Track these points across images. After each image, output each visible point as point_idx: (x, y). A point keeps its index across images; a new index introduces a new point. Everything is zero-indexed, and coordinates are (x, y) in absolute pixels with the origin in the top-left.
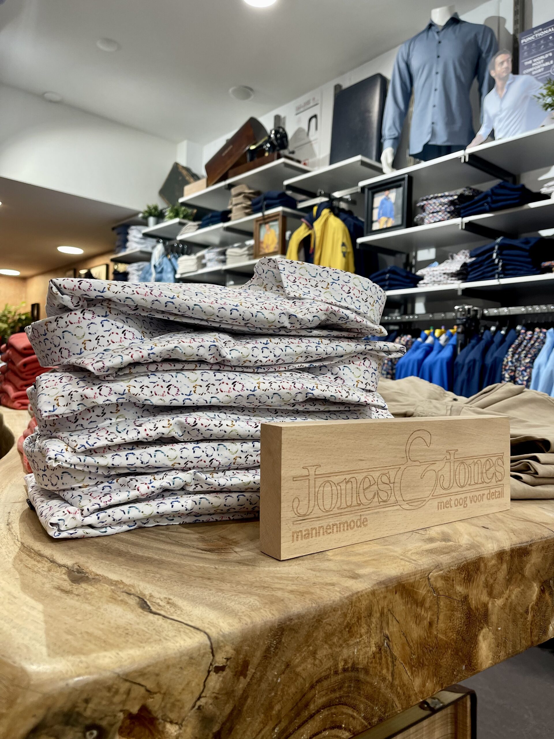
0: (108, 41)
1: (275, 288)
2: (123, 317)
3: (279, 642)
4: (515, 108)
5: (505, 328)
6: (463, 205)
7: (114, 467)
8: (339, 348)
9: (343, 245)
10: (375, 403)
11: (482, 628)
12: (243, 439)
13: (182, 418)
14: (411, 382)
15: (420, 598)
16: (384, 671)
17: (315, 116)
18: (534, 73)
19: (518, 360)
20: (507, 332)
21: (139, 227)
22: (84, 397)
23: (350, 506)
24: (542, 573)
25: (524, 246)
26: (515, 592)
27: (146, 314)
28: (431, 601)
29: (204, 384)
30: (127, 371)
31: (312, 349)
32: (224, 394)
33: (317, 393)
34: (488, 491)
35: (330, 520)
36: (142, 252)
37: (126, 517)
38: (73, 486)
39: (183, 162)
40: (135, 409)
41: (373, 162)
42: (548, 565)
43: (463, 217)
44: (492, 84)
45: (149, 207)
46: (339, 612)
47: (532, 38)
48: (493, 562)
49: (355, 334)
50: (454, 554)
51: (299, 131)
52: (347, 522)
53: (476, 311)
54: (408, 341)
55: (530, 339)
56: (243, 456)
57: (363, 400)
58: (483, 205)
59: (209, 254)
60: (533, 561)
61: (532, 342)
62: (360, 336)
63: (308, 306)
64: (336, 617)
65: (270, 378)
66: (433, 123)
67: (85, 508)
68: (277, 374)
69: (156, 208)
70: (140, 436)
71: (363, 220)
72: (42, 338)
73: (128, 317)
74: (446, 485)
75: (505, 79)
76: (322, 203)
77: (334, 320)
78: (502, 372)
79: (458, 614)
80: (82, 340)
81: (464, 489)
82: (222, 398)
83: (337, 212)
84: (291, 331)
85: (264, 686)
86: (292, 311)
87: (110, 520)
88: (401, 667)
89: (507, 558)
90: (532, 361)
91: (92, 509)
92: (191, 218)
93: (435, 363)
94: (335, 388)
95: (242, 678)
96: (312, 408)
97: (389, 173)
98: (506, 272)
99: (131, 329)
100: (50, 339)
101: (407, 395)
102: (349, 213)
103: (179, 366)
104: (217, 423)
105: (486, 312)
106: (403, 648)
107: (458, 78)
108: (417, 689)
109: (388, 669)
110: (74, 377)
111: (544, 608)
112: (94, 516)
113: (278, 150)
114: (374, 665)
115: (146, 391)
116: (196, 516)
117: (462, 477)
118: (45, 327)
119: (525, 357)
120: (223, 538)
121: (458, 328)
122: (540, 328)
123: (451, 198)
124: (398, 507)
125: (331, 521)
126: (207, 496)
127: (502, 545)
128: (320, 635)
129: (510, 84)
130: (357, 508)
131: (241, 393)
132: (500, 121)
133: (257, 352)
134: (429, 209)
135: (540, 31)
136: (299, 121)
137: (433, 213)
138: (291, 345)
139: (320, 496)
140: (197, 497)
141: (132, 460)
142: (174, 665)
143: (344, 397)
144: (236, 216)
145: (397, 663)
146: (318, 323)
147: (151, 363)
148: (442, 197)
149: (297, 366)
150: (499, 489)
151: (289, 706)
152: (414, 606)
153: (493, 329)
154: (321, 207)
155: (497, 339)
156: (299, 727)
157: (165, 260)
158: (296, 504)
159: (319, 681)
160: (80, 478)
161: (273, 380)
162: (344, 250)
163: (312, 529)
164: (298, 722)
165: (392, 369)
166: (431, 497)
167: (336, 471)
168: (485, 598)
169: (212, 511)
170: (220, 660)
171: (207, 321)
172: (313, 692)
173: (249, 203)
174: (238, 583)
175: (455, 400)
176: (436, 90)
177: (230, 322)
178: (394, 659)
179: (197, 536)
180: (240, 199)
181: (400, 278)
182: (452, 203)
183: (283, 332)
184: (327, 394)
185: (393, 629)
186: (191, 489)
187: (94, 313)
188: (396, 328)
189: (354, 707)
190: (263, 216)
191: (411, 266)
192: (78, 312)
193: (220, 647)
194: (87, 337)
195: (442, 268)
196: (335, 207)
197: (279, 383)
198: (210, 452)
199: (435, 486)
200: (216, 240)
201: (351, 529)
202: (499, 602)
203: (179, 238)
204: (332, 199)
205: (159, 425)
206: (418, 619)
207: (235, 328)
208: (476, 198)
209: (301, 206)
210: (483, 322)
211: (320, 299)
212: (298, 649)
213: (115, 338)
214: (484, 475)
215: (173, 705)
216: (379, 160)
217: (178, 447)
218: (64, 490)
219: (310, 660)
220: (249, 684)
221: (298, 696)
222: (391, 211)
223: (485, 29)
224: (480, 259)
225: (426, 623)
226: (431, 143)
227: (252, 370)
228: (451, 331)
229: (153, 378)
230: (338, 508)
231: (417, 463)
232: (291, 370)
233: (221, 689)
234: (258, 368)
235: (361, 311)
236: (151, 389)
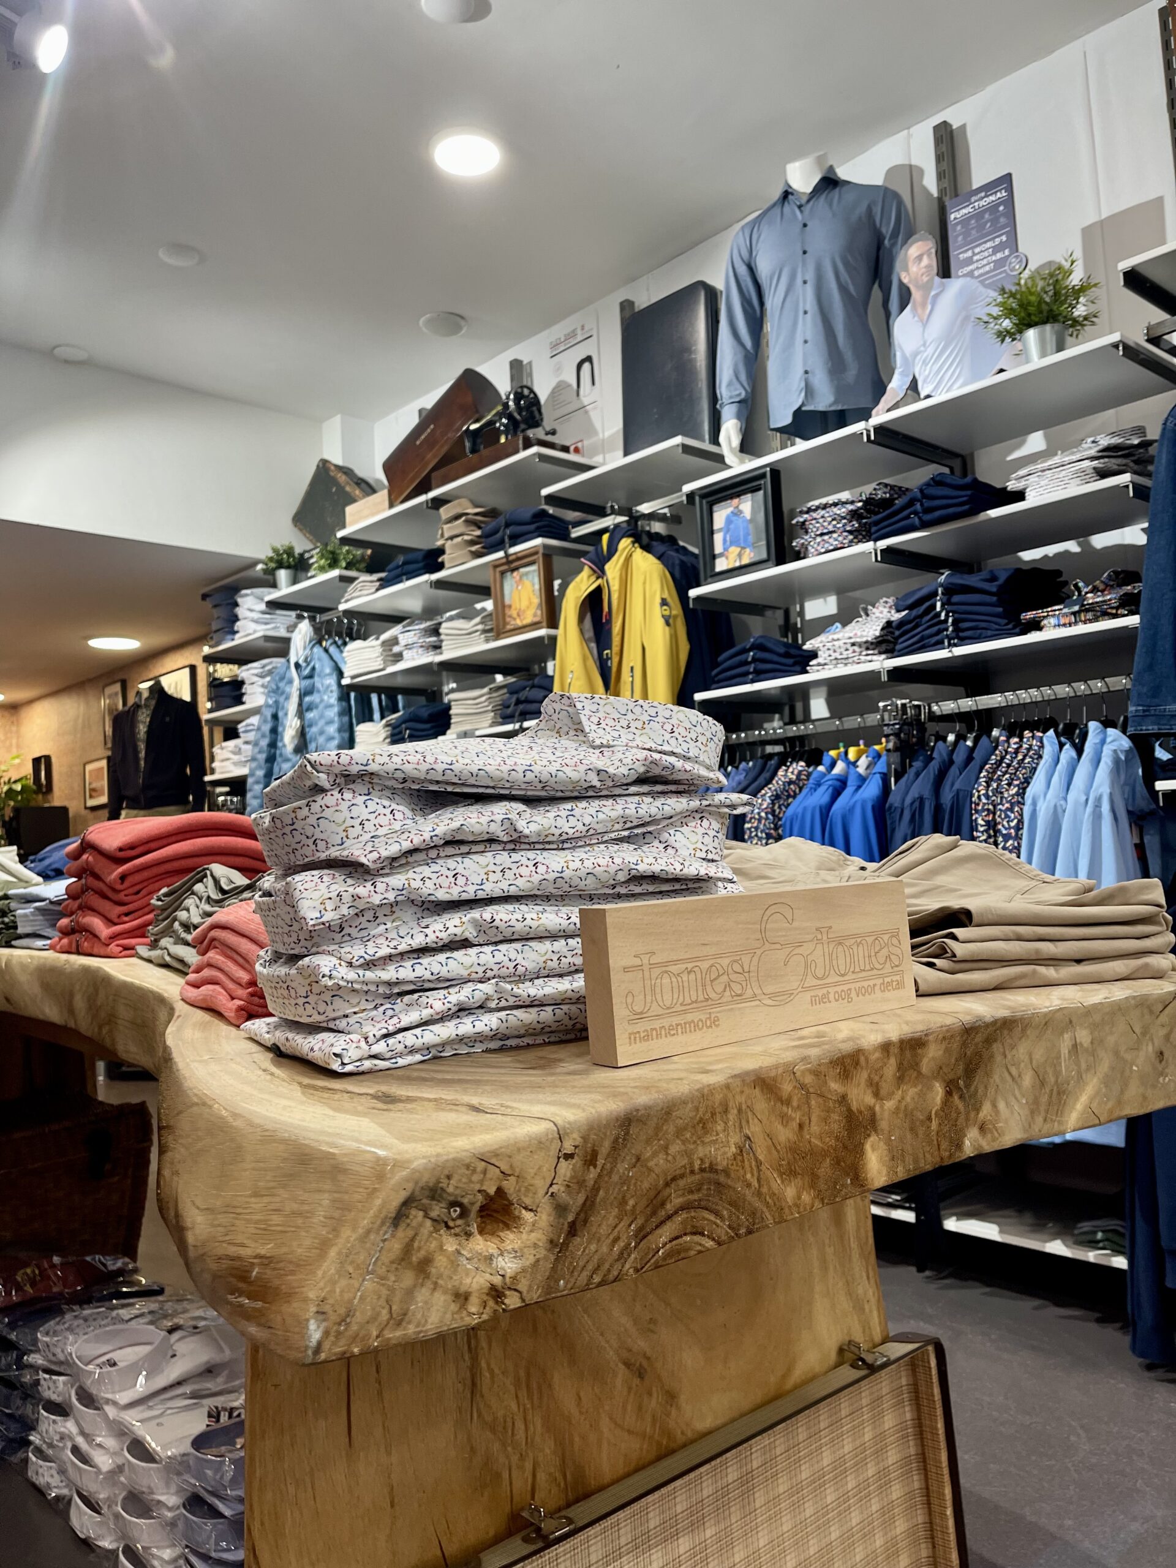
0: (180, 248)
1: (572, 733)
2: (387, 793)
3: (627, 1133)
4: (948, 338)
5: (971, 736)
6: (875, 518)
7: (398, 983)
8: (666, 807)
9: (664, 602)
10: (719, 875)
11: (869, 1136)
12: (553, 936)
13: (475, 914)
14: (790, 846)
15: (785, 1095)
16: (749, 1176)
17: (589, 359)
18: (976, 273)
19: (997, 791)
20: (976, 741)
21: (258, 591)
22: (356, 897)
23: (696, 1002)
24: (945, 1070)
25: (986, 586)
26: (911, 1092)
27: (417, 787)
28: (799, 1100)
29: (498, 869)
30: (403, 861)
31: (631, 811)
32: (524, 879)
33: (642, 868)
34: (881, 981)
35: (673, 1019)
36: (267, 638)
37: (419, 1043)
38: (348, 1012)
39: (337, 458)
40: (415, 909)
41: (707, 446)
42: (953, 1061)
43: (876, 540)
44: (905, 297)
45: (275, 550)
46: (690, 1105)
47: (969, 209)
48: (877, 1055)
49: (686, 787)
50: (826, 1047)
51: (560, 388)
52: (693, 1021)
53: (919, 707)
54: (800, 772)
55: (1017, 752)
56: (555, 958)
57: (703, 872)
58: (908, 517)
59: (407, 636)
60: (931, 1055)
61: (1020, 757)
62: (692, 788)
63: (620, 756)
64: (687, 1110)
65: (580, 853)
66: (806, 372)
67: (371, 1035)
68: (588, 848)
69: (289, 551)
70: (428, 940)
71: (696, 551)
72: (288, 829)
73: (394, 791)
74: (820, 973)
75: (927, 288)
76: (617, 526)
77: (657, 771)
78: (972, 815)
79: (835, 1117)
80: (343, 827)
81: (846, 978)
82: (522, 885)
83: (647, 542)
84: (601, 790)
85: (615, 1178)
86: (600, 765)
87: (400, 1047)
88: (768, 1173)
89: (895, 1050)
90: (1022, 792)
91: (379, 1034)
92: (363, 565)
93: (851, 810)
94: (665, 859)
95: (591, 1168)
96: (638, 890)
97: (738, 466)
98: (961, 634)
99: (401, 808)
100: (299, 828)
101: (782, 867)
102: (671, 540)
103: (465, 849)
104: (520, 917)
105: (935, 708)
106: (770, 1152)
107: (842, 288)
108: (790, 1201)
109: (753, 1175)
110: (337, 875)
111: (954, 1115)
112: (382, 1043)
113: (523, 431)
114: (734, 1167)
115: (429, 883)
116: (501, 1040)
117: (841, 962)
118: (293, 815)
119: (1009, 785)
120: (541, 1058)
121: (887, 742)
122: (1032, 731)
123: (850, 507)
124: (758, 1003)
125: (675, 1020)
126: (515, 1012)
127: (888, 1035)
128: (670, 1128)
129: (937, 296)
130: (705, 1004)
131: (546, 877)
132: (925, 363)
133: (561, 822)
134: (814, 527)
135: (982, 198)
136: (558, 369)
137: (822, 534)
138: (604, 809)
139: (658, 990)
140: (503, 1014)
141: (420, 971)
142: (524, 1149)
143: (678, 870)
144: (453, 559)
145: (763, 1168)
146: (635, 778)
147: (432, 848)
148: (835, 504)
149: (613, 835)
150: (898, 978)
151: (644, 1202)
152: (779, 1104)
153: (951, 738)
154: (616, 533)
155: (959, 757)
156: (657, 1227)
157: (317, 650)
158: (630, 1000)
159: (674, 1179)
160: (354, 1001)
161: (584, 856)
162: (667, 613)
163: (652, 1029)
164: (654, 1221)
165: (776, 828)
166: (800, 989)
167: (675, 958)
168: (869, 1100)
169: (522, 1032)
170: (568, 1148)
171: (493, 788)
172: (668, 1190)
173: (478, 533)
174: (574, 1087)
175: (863, 868)
176: (805, 312)
177: (523, 786)
178: (759, 1164)
179: (509, 1059)
180: (459, 526)
181: (775, 658)
182: (854, 515)
183: (591, 793)
184: (656, 868)
185: (754, 1129)
186: (493, 1005)
187: (354, 792)
188: (778, 749)
189: (717, 1214)
190: (507, 556)
191: (796, 631)
192: (335, 793)
193: (567, 1134)
194: (350, 822)
195: (847, 635)
196: (643, 531)
197: (592, 860)
198: (513, 956)
199: (805, 975)
200: (414, 605)
201: (700, 1029)
202: (890, 1104)
203: (342, 607)
204: (635, 518)
205: (450, 924)
206: (784, 1119)
207: (529, 793)
208: (898, 502)
209: (576, 532)
210: (932, 728)
211: (634, 744)
212: (648, 1142)
213: (383, 820)
214: (873, 959)
215: (527, 1190)
216: (715, 440)
217: (472, 951)
218: (334, 1019)
219: (662, 1156)
220: (600, 1176)
221: (652, 1193)
222: (747, 535)
223: (885, 195)
224: (915, 612)
225: (795, 1125)
226: (804, 409)
227: (555, 846)
228: (877, 747)
229: (435, 867)
230: (681, 1004)
231: (778, 946)
232: (606, 842)
233: (572, 1177)
234: (563, 842)
235: (691, 754)
236: (434, 880)
